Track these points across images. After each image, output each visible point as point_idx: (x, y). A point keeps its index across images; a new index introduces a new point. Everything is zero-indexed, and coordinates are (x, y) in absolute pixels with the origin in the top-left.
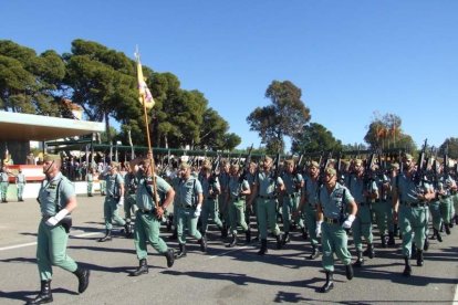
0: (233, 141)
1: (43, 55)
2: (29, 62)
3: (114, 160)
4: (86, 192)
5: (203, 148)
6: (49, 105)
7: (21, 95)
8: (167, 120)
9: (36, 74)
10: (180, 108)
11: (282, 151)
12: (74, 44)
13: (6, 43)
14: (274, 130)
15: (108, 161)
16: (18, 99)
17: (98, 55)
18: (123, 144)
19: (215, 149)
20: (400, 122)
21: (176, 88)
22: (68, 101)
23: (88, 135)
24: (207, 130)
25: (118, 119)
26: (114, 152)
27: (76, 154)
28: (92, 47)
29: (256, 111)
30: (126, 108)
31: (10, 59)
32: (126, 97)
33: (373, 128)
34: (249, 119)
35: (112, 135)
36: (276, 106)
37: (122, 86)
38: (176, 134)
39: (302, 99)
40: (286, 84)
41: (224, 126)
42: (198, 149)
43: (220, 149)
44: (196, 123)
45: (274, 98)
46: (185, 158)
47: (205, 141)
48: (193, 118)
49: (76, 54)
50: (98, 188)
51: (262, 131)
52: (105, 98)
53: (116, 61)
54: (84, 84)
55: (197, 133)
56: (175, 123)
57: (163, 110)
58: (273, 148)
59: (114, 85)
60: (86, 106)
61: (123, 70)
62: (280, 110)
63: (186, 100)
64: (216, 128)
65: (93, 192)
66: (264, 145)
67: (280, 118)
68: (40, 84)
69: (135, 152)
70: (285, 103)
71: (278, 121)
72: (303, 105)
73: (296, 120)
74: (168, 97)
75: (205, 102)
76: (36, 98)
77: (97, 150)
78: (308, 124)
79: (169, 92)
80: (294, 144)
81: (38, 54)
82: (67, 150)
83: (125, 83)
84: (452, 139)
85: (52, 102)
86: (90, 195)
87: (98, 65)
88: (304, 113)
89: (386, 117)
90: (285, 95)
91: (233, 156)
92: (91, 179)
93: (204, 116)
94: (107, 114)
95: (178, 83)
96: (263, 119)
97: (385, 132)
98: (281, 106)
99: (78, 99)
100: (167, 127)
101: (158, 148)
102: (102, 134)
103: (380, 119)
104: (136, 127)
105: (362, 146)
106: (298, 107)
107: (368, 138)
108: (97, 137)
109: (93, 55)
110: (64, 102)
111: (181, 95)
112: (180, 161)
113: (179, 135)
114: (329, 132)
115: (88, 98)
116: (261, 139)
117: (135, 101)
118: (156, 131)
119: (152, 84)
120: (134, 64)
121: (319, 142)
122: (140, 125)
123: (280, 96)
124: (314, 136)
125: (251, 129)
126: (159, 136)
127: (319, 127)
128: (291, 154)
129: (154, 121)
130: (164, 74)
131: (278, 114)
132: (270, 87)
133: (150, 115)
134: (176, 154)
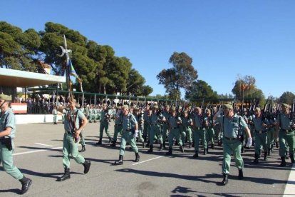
0: (147, 91)
1: (27, 31)
2: (17, 36)
4: (52, 121)
5: (128, 94)
6: (29, 64)
7: (11, 58)
8: (105, 76)
9: (21, 44)
10: (114, 68)
11: (179, 98)
12: (46, 25)
13: (3, 23)
14: (174, 84)
15: (67, 101)
16: (9, 60)
17: (62, 32)
18: (77, 91)
19: (136, 96)
20: (254, 81)
21: (112, 55)
22: (42, 62)
23: (54, 85)
24: (131, 83)
27: (47, 96)
28: (58, 28)
29: (163, 71)
31: (6, 34)
32: (80, 61)
33: (237, 84)
34: (159, 76)
36: (176, 68)
37: (77, 54)
38: (111, 85)
39: (192, 64)
40: (183, 55)
41: (142, 81)
42: (125, 95)
43: (140, 95)
44: (125, 78)
45: (174, 63)
46: (117, 101)
47: (130, 90)
48: (122, 75)
49: (48, 32)
51: (167, 84)
53: (73, 37)
54: (52, 51)
55: (125, 85)
56: (111, 78)
58: (173, 95)
60: (54, 65)
61: (78, 43)
62: (179, 71)
63: (118, 63)
64: (137, 82)
65: (57, 121)
66: (167, 94)
67: (179, 76)
68: (24, 50)
69: (85, 96)
70: (182, 67)
71: (177, 78)
72: (193, 68)
73: (188, 78)
74: (107, 61)
75: (131, 65)
76: (21, 60)
77: (60, 94)
78: (196, 81)
79: (107, 58)
80: (187, 93)
81: (23, 31)
82: (41, 94)
83: (79, 51)
84: (288, 93)
85: (32, 63)
86: (55, 123)
87: (62, 39)
88: (194, 73)
89: (246, 78)
90: (182, 61)
91: (148, 100)
92: (56, 113)
93: (129, 74)
95: (113, 52)
96: (167, 77)
98: (179, 69)
99: (48, 61)
100: (105, 80)
101: (100, 94)
102: (64, 84)
103: (242, 79)
104: (86, 80)
105: (230, 96)
106: (190, 69)
107: (234, 91)
108: (60, 85)
109: (59, 32)
110: (39, 63)
111: (114, 60)
112: (114, 103)
113: (113, 85)
114: (209, 86)
115: (55, 60)
116: (165, 89)
117: (85, 64)
118: (98, 83)
119: (96, 53)
120: (85, 39)
121: (203, 92)
122: (88, 78)
123: (179, 62)
124: (200, 88)
125: (160, 83)
126: (101, 86)
127: (204, 83)
128: (184, 100)
129: (97, 76)
130: (104, 46)
131: (177, 74)
132: (172, 56)
133: (95, 72)
134: (111, 98)
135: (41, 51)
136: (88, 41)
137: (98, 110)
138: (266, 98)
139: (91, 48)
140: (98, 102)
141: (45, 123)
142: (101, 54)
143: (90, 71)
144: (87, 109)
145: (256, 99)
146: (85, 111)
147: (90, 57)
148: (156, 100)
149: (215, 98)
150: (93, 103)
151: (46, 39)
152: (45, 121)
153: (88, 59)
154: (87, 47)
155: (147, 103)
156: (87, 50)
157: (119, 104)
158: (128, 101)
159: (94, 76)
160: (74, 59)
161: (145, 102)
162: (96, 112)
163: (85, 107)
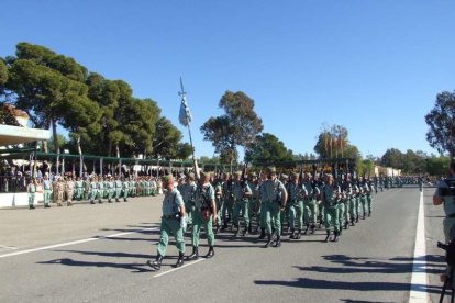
0: (186, 150)
3: (60, 169)
4: (27, 203)
5: (156, 157)
8: (118, 128)
10: (132, 116)
11: (236, 161)
12: (19, 47)
14: (227, 139)
15: (54, 170)
17: (45, 60)
18: (71, 153)
19: (168, 159)
20: (346, 133)
21: (128, 96)
22: (11, 107)
23: (32, 143)
24: (160, 139)
25: (66, 126)
26: (61, 161)
27: (20, 162)
28: (39, 52)
29: (210, 120)
30: (75, 115)
32: (75, 104)
33: (322, 139)
34: (203, 128)
35: (60, 143)
36: (229, 116)
37: (70, 93)
38: (127, 143)
40: (239, 95)
41: (177, 135)
42: (151, 159)
43: (174, 158)
44: (149, 132)
45: (227, 108)
46: (137, 168)
47: (158, 150)
48: (145, 126)
49: (21, 58)
51: (216, 140)
52: (52, 105)
53: (64, 67)
54: (29, 89)
55: (150, 142)
56: (126, 132)
57: (115, 118)
58: (227, 157)
59: (61, 91)
60: (32, 112)
61: (73, 76)
62: (233, 122)
63: (138, 108)
64: (169, 137)
65: (35, 203)
66: (218, 155)
67: (234, 128)
69: (84, 162)
70: (238, 113)
71: (231, 131)
72: (255, 116)
73: (249, 130)
74: (120, 105)
75: (159, 111)
77: (40, 158)
78: (260, 134)
79: (120, 100)
80: (247, 154)
82: (10, 159)
83: (72, 89)
84: (393, 150)
86: (32, 207)
87: (44, 70)
88: (258, 124)
89: (334, 128)
90: (239, 105)
91: (187, 165)
92: (33, 190)
93: (157, 125)
94: (54, 122)
95: (130, 91)
96: (217, 129)
97: (333, 143)
98: (234, 117)
99: (23, 105)
101: (109, 157)
102: (49, 142)
103: (329, 130)
104: (85, 135)
105: (312, 156)
106: (251, 117)
107: (317, 148)
108: (43, 145)
109: (40, 59)
110: (6, 108)
111: (132, 104)
112: (132, 171)
113: (132, 143)
114: (281, 143)
115: (34, 104)
116: (214, 148)
117: (84, 109)
118: (107, 140)
119: (102, 92)
120: (84, 70)
121: (271, 152)
122: (90, 132)
123: (233, 107)
124: (266, 145)
125: (205, 139)
126: (110, 145)
127: (272, 137)
128: (244, 163)
129: (104, 129)
130: (115, 82)
131: (232, 124)
132: (224, 97)
133: (100, 122)
134: (127, 163)
135: (9, 88)
136: (88, 74)
137: (106, 182)
138: (364, 158)
139: (95, 84)
140: (106, 171)
141: (14, 208)
142: (110, 94)
143: (93, 120)
144: (87, 182)
145: (350, 160)
146: (84, 185)
147: (93, 97)
149: (290, 159)
150: (98, 172)
151: (18, 70)
152: (13, 204)
153: (88, 102)
154: (88, 82)
156: (87, 88)
157: (141, 173)
158: (155, 167)
159: (99, 128)
160: (65, 102)
161: (182, 169)
162: (102, 186)
163: (84, 179)
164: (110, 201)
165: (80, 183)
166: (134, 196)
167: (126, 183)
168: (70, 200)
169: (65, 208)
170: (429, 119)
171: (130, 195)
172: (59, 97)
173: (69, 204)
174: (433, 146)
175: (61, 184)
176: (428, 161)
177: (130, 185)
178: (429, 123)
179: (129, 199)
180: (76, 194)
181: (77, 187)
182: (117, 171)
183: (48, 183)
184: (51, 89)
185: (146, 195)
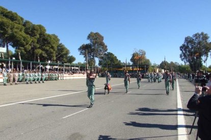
0: (72, 59)
3: (11, 67)
5: (57, 62)
8: (39, 48)
10: (46, 42)
11: (94, 65)
14: (91, 55)
15: (7, 68)
17: (2, 13)
18: (16, 59)
19: (63, 63)
20: (145, 53)
21: (44, 32)
24: (59, 54)
25: (13, 46)
26: (11, 63)
29: (83, 46)
30: (18, 41)
32: (18, 36)
33: (134, 55)
34: (80, 49)
35: (10, 54)
36: (92, 44)
37: (16, 30)
38: (43, 55)
40: (97, 34)
41: (68, 52)
42: (55, 63)
43: (66, 63)
44: (54, 50)
45: (91, 40)
46: (48, 67)
47: (58, 59)
48: (52, 47)
50: (2, 81)
51: (85, 55)
52: (6, 36)
53: (12, 17)
55: (54, 55)
56: (43, 50)
57: (37, 43)
58: (91, 62)
59: (11, 29)
61: (16, 21)
62: (94, 46)
63: (49, 39)
64: (63, 53)
66: (86, 62)
67: (94, 49)
69: (23, 63)
70: (96, 42)
71: (93, 51)
72: (104, 44)
73: (101, 51)
74: (40, 37)
75: (59, 40)
77: (2, 62)
78: (106, 53)
79: (40, 34)
80: (100, 62)
83: (17, 28)
84: (165, 61)
87: (2, 18)
88: (105, 48)
89: (140, 51)
90: (96, 39)
91: (72, 66)
93: (58, 47)
94: (7, 44)
95: (45, 30)
96: (85, 49)
98: (94, 44)
101: (35, 62)
102: (5, 54)
103: (137, 52)
104: (23, 51)
105: (129, 63)
106: (102, 44)
107: (132, 60)
108: (2, 55)
111: (46, 36)
112: (46, 69)
113: (46, 56)
114: (115, 57)
117: (22, 38)
118: (33, 53)
119: (31, 30)
120: (22, 19)
121: (111, 61)
122: (25, 50)
123: (94, 39)
124: (108, 58)
125: (80, 54)
126: (35, 56)
127: (111, 54)
128: (98, 66)
129: (32, 48)
130: (38, 25)
131: (93, 47)
132: (90, 35)
134: (43, 65)
136: (24, 21)
137: (34, 74)
138: (153, 65)
139: (27, 26)
140: (33, 68)
143: (27, 44)
145: (146, 65)
146: (23, 75)
147: (27, 33)
148: (78, 67)
149: (120, 64)
150: (29, 68)
153: (24, 35)
154: (24, 25)
155: (71, 69)
156: (24, 28)
157: (50, 69)
158: (57, 67)
159: (30, 48)
160: (13, 34)
161: (70, 68)
162: (32, 76)
163: (23, 72)
164: (36, 83)
165: (21, 74)
166: (47, 80)
167: (43, 74)
168: (16, 82)
169: (14, 86)
170: (181, 48)
171: (45, 80)
172: (10, 32)
173: (16, 84)
174: (182, 60)
175: (12, 74)
176: (180, 67)
177: (45, 75)
178: (181, 50)
179: (45, 82)
180: (19, 79)
181: (19, 76)
182: (39, 68)
183: (5, 74)
184: (5, 28)
185: (53, 80)
